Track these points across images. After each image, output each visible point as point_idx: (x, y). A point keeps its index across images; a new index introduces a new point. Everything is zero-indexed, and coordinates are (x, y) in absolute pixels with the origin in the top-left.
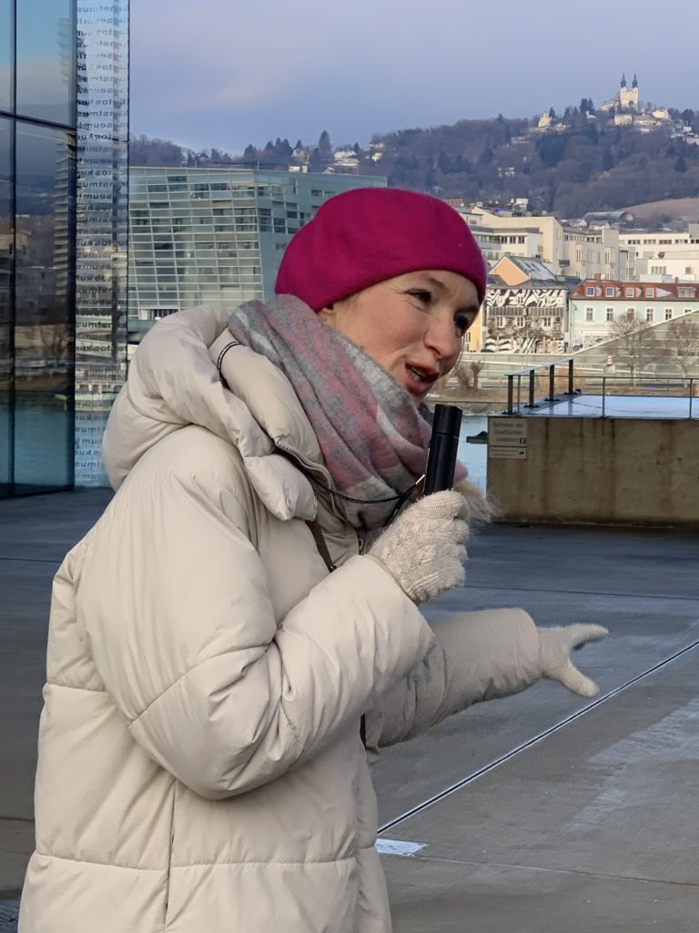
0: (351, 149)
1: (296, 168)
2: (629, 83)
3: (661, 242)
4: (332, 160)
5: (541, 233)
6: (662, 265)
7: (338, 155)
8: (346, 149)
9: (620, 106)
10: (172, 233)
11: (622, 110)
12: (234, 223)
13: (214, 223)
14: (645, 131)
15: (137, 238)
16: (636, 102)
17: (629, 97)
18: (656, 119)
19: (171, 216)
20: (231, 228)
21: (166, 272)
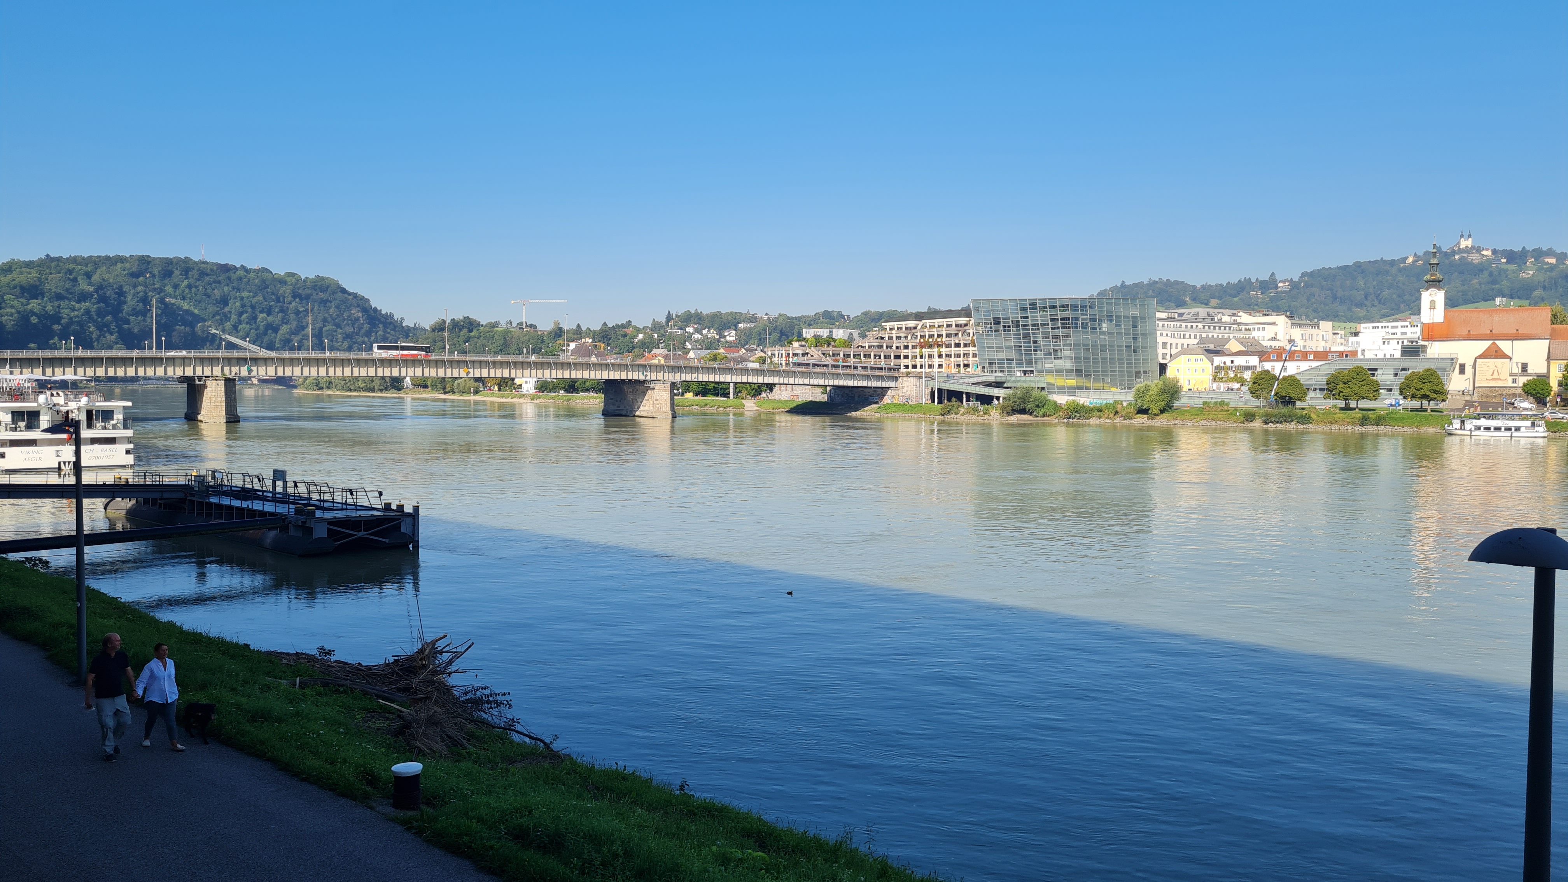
0: (1288, 281)
2: (1466, 236)
4: (1276, 287)
5: (1277, 325)
7: (1280, 285)
8: (1285, 281)
9: (1459, 248)
10: (1031, 331)
11: (1461, 251)
12: (1060, 326)
13: (1050, 326)
14: (1476, 262)
15: (1014, 334)
16: (1470, 246)
17: (1465, 243)
18: (1483, 255)
19: (1030, 323)
20: (1058, 328)
21: (1028, 351)
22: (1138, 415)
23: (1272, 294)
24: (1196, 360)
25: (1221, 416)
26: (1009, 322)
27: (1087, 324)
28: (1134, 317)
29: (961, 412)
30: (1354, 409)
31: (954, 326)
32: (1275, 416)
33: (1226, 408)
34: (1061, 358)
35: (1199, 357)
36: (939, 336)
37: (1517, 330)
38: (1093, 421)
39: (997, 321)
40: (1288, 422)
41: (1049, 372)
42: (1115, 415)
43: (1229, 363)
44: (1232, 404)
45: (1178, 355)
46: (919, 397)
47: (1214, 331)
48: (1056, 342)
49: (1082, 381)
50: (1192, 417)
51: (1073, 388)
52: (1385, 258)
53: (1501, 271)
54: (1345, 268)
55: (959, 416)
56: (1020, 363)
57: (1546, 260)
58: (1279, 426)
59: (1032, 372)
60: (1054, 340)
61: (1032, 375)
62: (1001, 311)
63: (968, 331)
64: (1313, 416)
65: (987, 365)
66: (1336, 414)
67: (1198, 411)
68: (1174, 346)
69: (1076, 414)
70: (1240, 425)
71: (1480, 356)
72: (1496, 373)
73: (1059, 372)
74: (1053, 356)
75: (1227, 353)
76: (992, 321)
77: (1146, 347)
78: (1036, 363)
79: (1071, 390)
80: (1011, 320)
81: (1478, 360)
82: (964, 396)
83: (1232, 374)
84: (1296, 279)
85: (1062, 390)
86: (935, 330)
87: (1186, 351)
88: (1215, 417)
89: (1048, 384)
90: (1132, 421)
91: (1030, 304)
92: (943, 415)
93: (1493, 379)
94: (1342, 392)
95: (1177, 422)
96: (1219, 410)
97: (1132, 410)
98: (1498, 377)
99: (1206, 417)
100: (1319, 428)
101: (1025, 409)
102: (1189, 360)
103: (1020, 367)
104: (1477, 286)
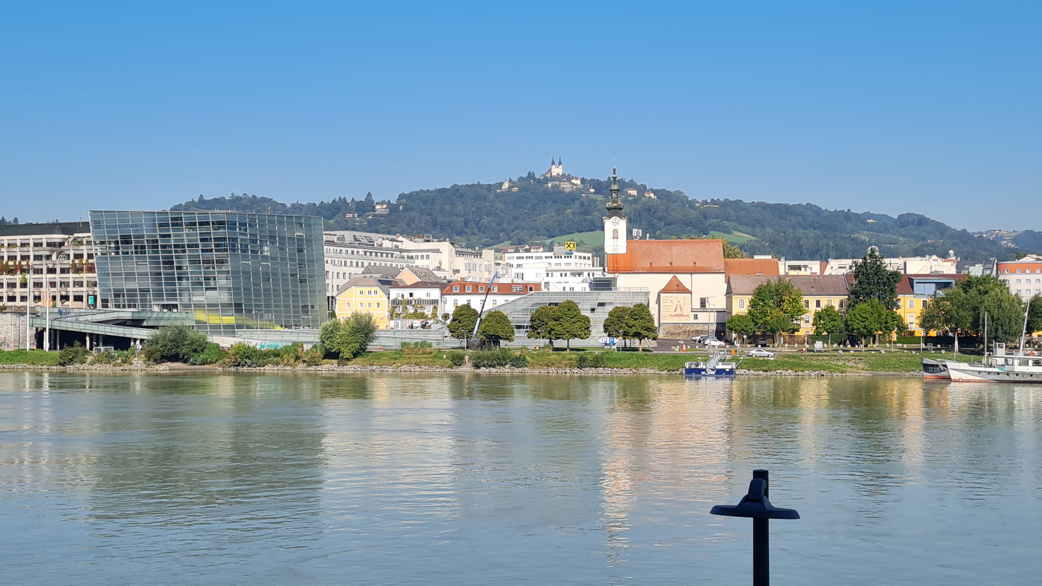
0: (385, 203)
1: (351, 215)
2: (557, 163)
3: (517, 258)
4: (374, 210)
5: (441, 252)
6: (522, 272)
7: (378, 207)
8: (382, 203)
9: (551, 175)
10: (174, 254)
11: (553, 179)
12: (213, 247)
13: (200, 247)
14: (567, 190)
15: (151, 258)
16: (561, 174)
17: (557, 171)
18: (573, 184)
19: (173, 243)
20: (211, 251)
21: (170, 280)
22: (326, 360)
23: (370, 217)
24: (370, 292)
25: (425, 360)
26: (143, 242)
27: (246, 246)
28: (300, 239)
29: (88, 361)
30: (565, 350)
31: (45, 245)
32: (488, 358)
33: (428, 350)
34: (215, 289)
35: (373, 289)
36: (24, 258)
37: (695, 263)
38: (269, 368)
39: (126, 240)
40: (502, 365)
41: (199, 306)
42: (296, 360)
43: (407, 297)
44: (435, 346)
45: (346, 287)
46: (20, 340)
47: (376, 258)
48: (208, 268)
49: (244, 319)
50: (392, 361)
51: (232, 327)
52: (481, 183)
53: (592, 202)
54: (443, 191)
55: (86, 366)
56: (158, 294)
57: (629, 192)
58: (493, 370)
59: (176, 306)
60: (205, 265)
61: (175, 310)
62: (132, 226)
63: (66, 252)
64: (528, 358)
65: (111, 298)
66: (549, 355)
67: (396, 354)
68: (341, 275)
69: (247, 360)
70: (448, 370)
71: (662, 290)
72: (679, 308)
73: (212, 307)
74: (204, 286)
75: (401, 284)
76: (119, 239)
77: (313, 276)
78: (180, 295)
79: (230, 330)
80: (146, 239)
81: (662, 295)
82: (88, 339)
83: (411, 310)
84: (394, 201)
85: (216, 329)
86: (17, 249)
87: (354, 282)
88: (418, 360)
89: (198, 322)
90: (319, 368)
91: (172, 219)
92: (63, 364)
93: (676, 315)
94: (553, 330)
95: (374, 367)
96: (420, 352)
97: (319, 353)
98: (681, 313)
99: (408, 361)
100: (536, 372)
101: (177, 355)
102: (361, 292)
103: (159, 300)
104: (571, 217)
